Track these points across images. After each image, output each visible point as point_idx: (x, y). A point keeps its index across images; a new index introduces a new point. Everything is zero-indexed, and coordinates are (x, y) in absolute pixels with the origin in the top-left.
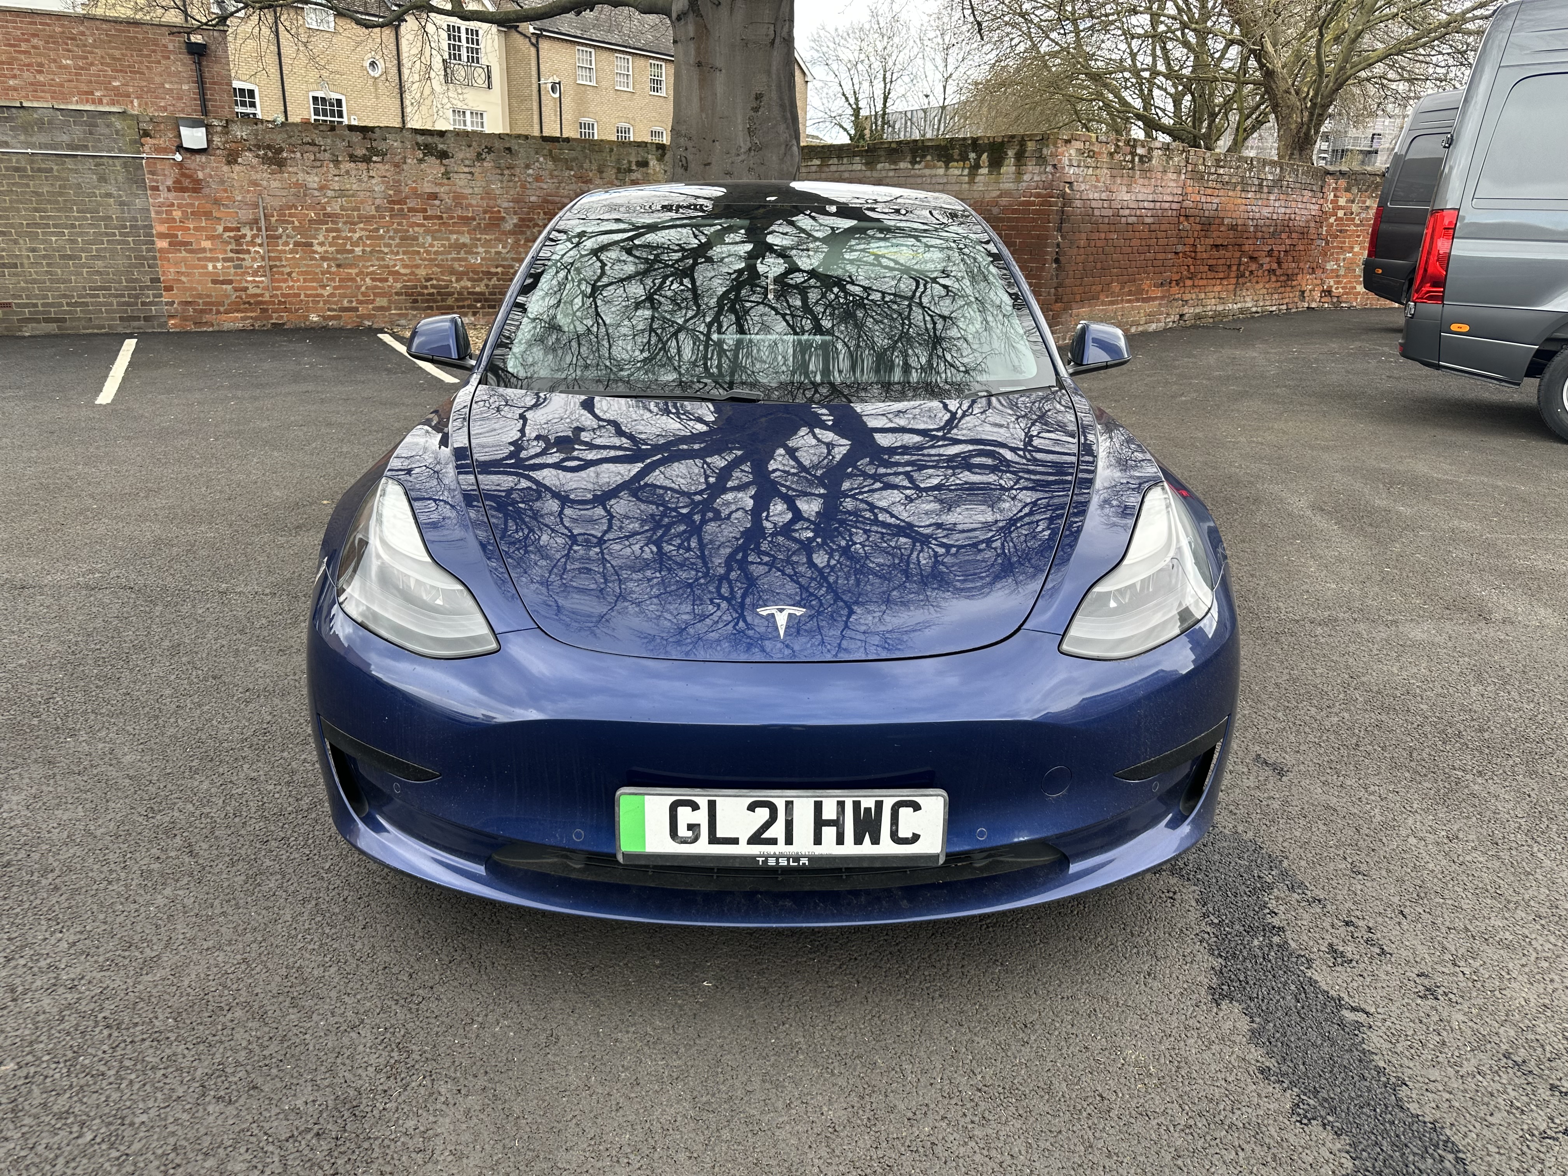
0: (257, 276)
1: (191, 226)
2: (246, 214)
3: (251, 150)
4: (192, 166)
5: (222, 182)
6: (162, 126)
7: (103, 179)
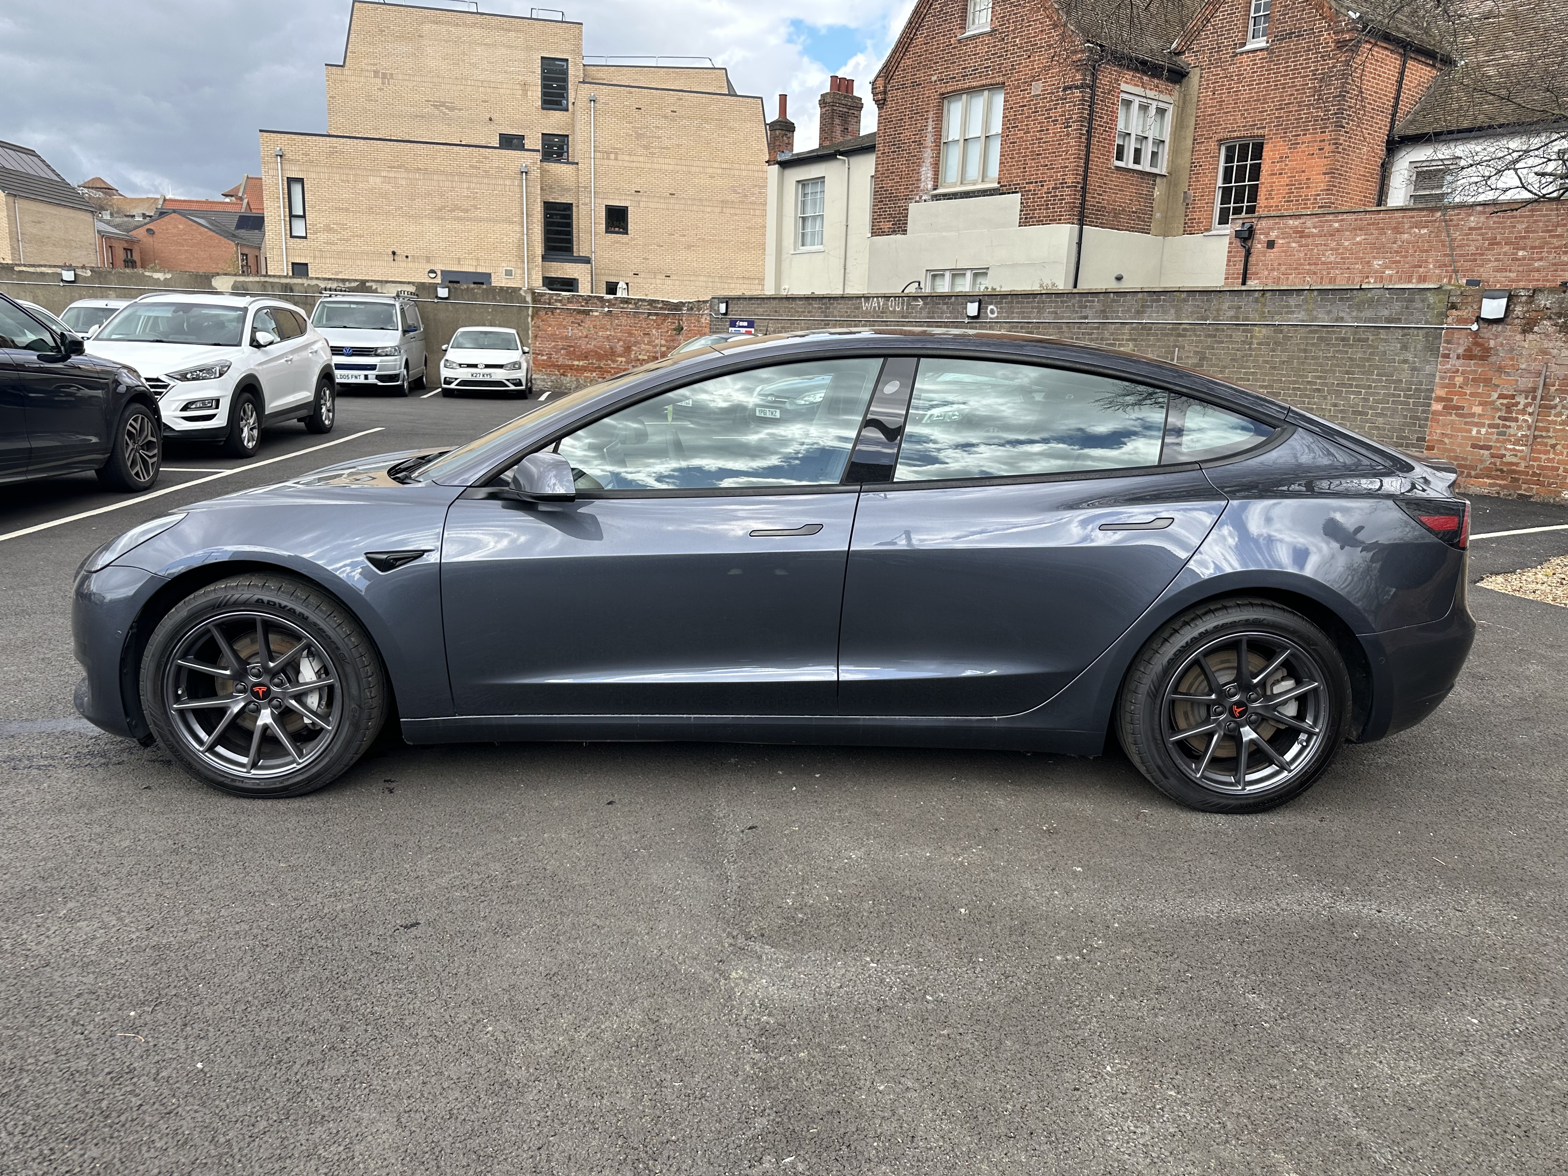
0: (1518, 445)
1: (1468, 392)
2: (1526, 383)
3: (1550, 318)
4: (1486, 336)
5: (1512, 350)
6: (1470, 299)
7: (1405, 347)
